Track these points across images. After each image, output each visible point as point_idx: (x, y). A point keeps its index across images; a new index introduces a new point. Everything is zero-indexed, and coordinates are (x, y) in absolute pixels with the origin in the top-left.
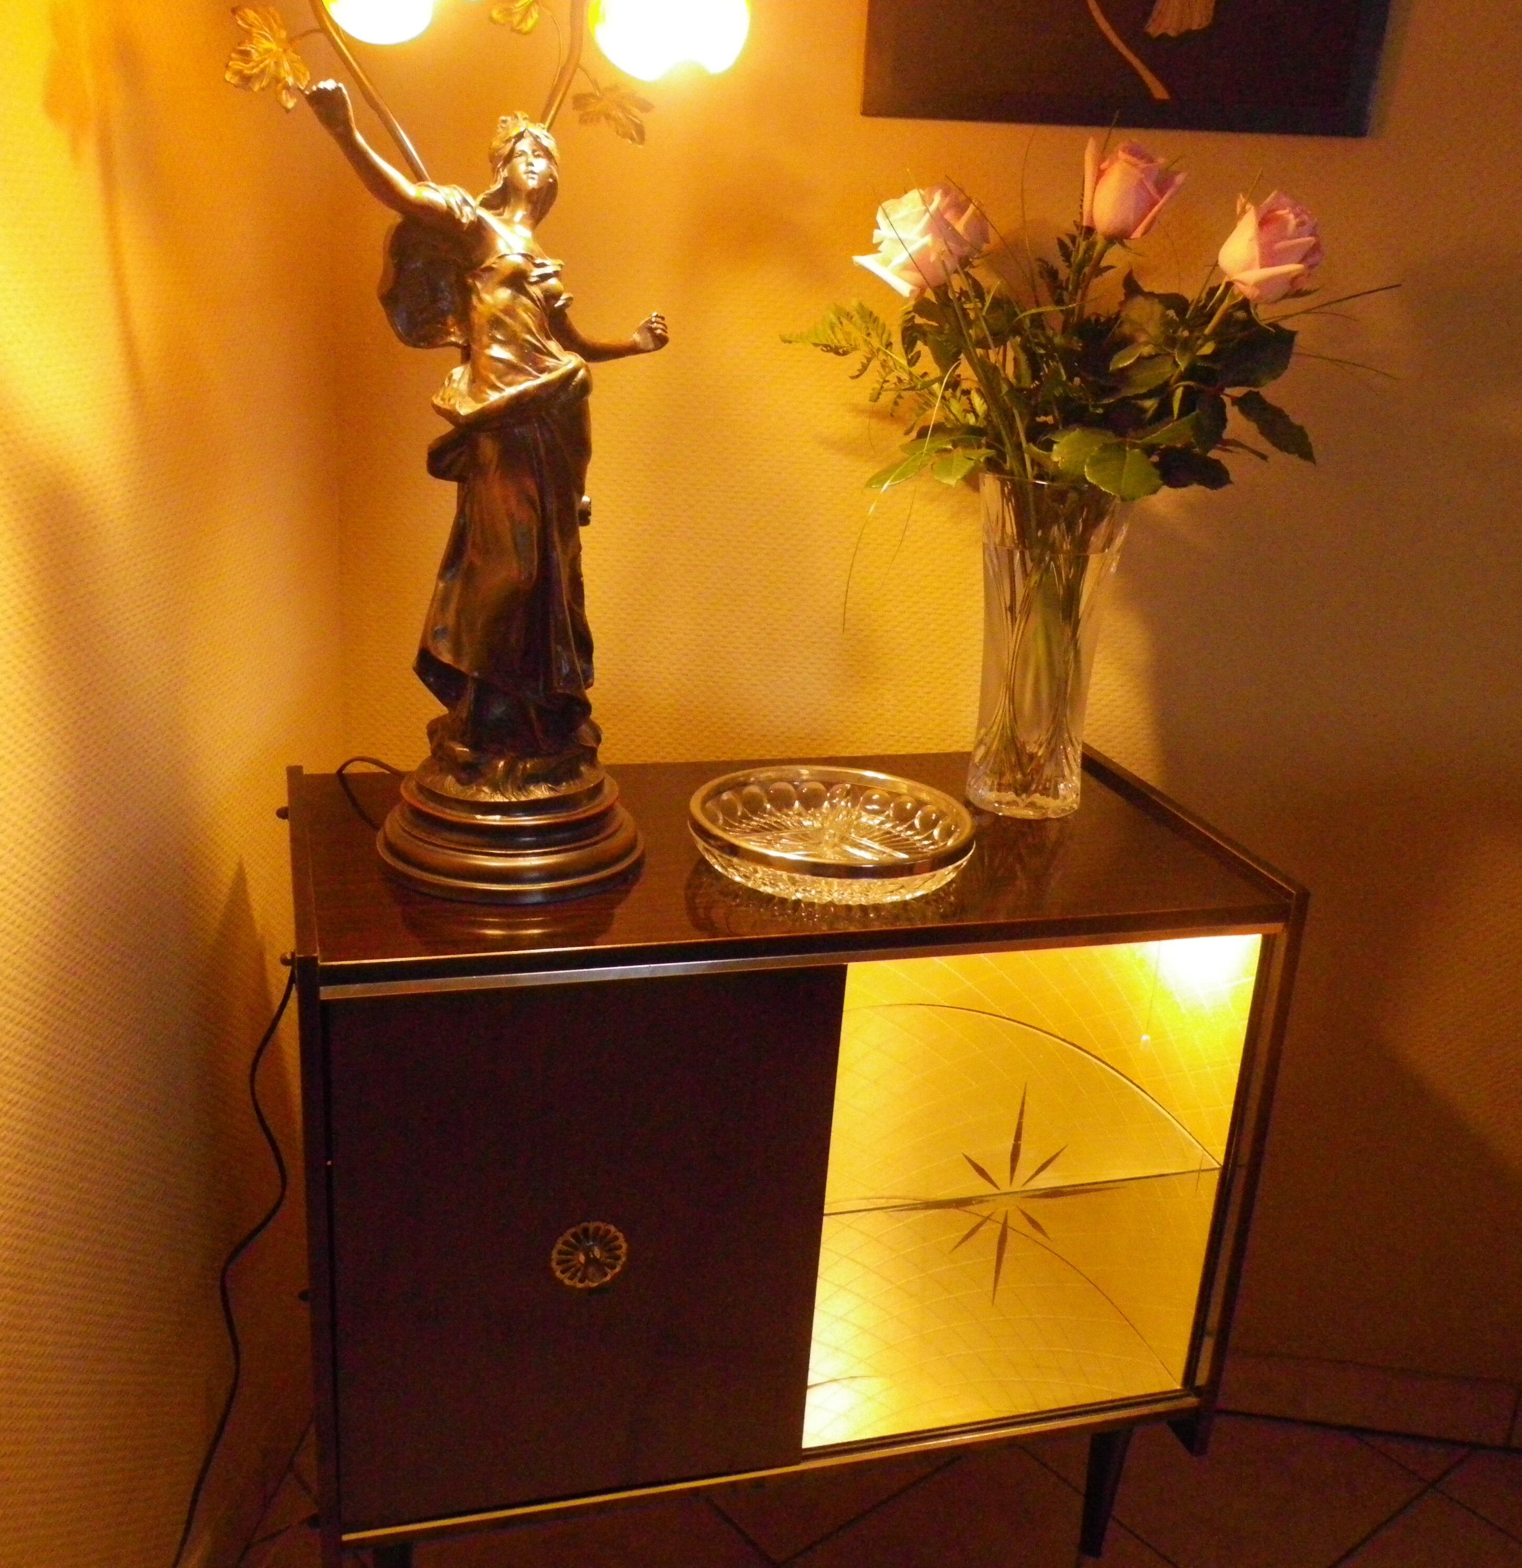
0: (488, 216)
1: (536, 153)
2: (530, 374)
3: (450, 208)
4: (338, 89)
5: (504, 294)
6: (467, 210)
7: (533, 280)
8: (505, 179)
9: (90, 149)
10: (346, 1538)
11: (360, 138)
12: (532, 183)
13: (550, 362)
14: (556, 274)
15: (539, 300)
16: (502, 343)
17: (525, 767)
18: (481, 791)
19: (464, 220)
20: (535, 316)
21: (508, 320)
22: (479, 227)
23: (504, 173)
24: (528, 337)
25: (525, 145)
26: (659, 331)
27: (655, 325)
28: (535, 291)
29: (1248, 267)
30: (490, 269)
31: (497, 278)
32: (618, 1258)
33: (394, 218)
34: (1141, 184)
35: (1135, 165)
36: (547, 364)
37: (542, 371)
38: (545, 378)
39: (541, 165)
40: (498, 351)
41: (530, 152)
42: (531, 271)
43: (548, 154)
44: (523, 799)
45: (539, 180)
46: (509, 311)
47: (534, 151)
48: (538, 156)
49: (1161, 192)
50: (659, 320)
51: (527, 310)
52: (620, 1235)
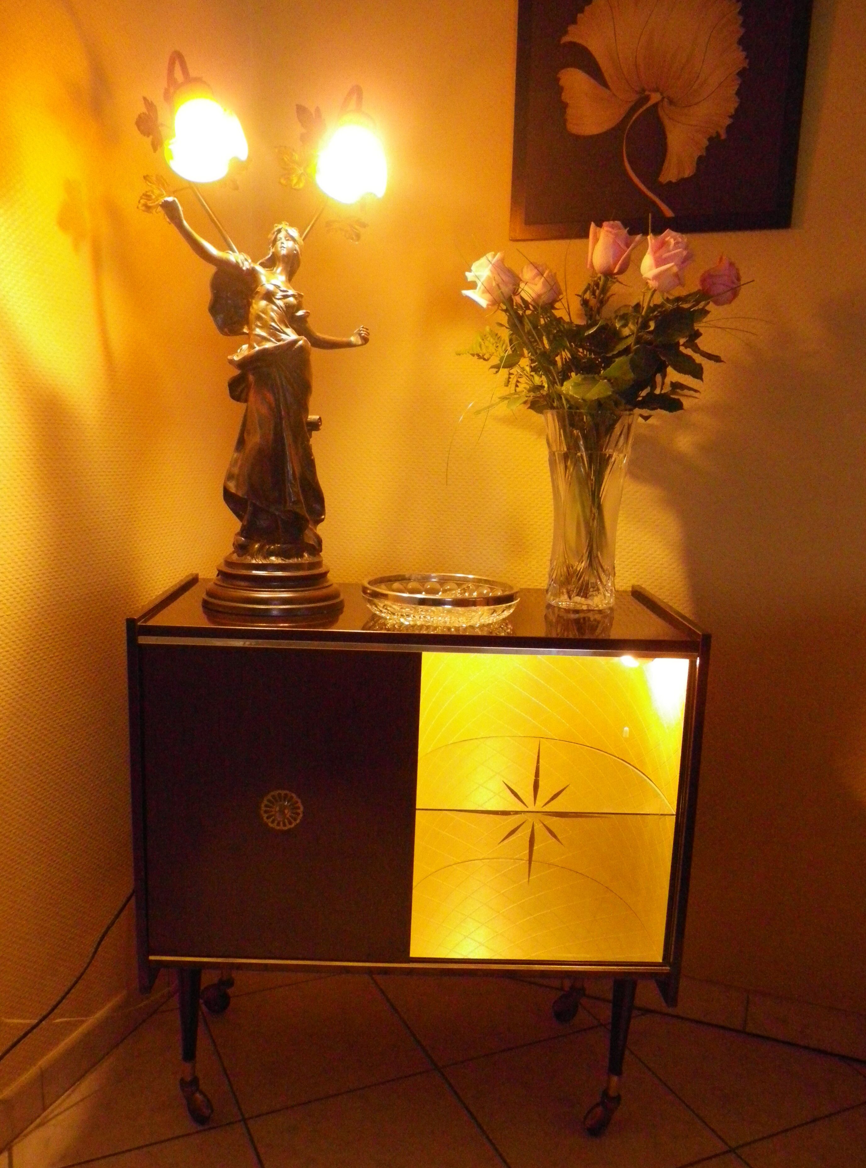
0: (259, 268)
1: (287, 239)
2: (272, 341)
3: (237, 262)
4: (174, 201)
5: (263, 303)
6: (246, 264)
7: (277, 297)
8: (273, 252)
9: (86, 249)
10: (152, 958)
11: (185, 223)
12: (284, 252)
13: (283, 336)
14: (293, 296)
15: (282, 307)
16: (261, 328)
17: (269, 548)
18: (246, 559)
19: (244, 268)
20: (277, 313)
21: (263, 315)
22: (252, 274)
23: (272, 250)
24: (273, 324)
25: (282, 235)
26: (363, 335)
27: (362, 332)
28: (280, 303)
29: (651, 270)
30: (258, 292)
31: (260, 297)
32: (298, 814)
33: (212, 269)
34: (615, 242)
35: (610, 232)
36: (282, 337)
37: (279, 341)
38: (279, 344)
39: (290, 244)
40: (258, 331)
41: (283, 238)
42: (277, 293)
43: (293, 239)
44: (265, 562)
45: (287, 250)
46: (264, 311)
47: (285, 237)
48: (288, 240)
49: (628, 247)
50: (365, 330)
51: (273, 311)
52: (299, 801)
